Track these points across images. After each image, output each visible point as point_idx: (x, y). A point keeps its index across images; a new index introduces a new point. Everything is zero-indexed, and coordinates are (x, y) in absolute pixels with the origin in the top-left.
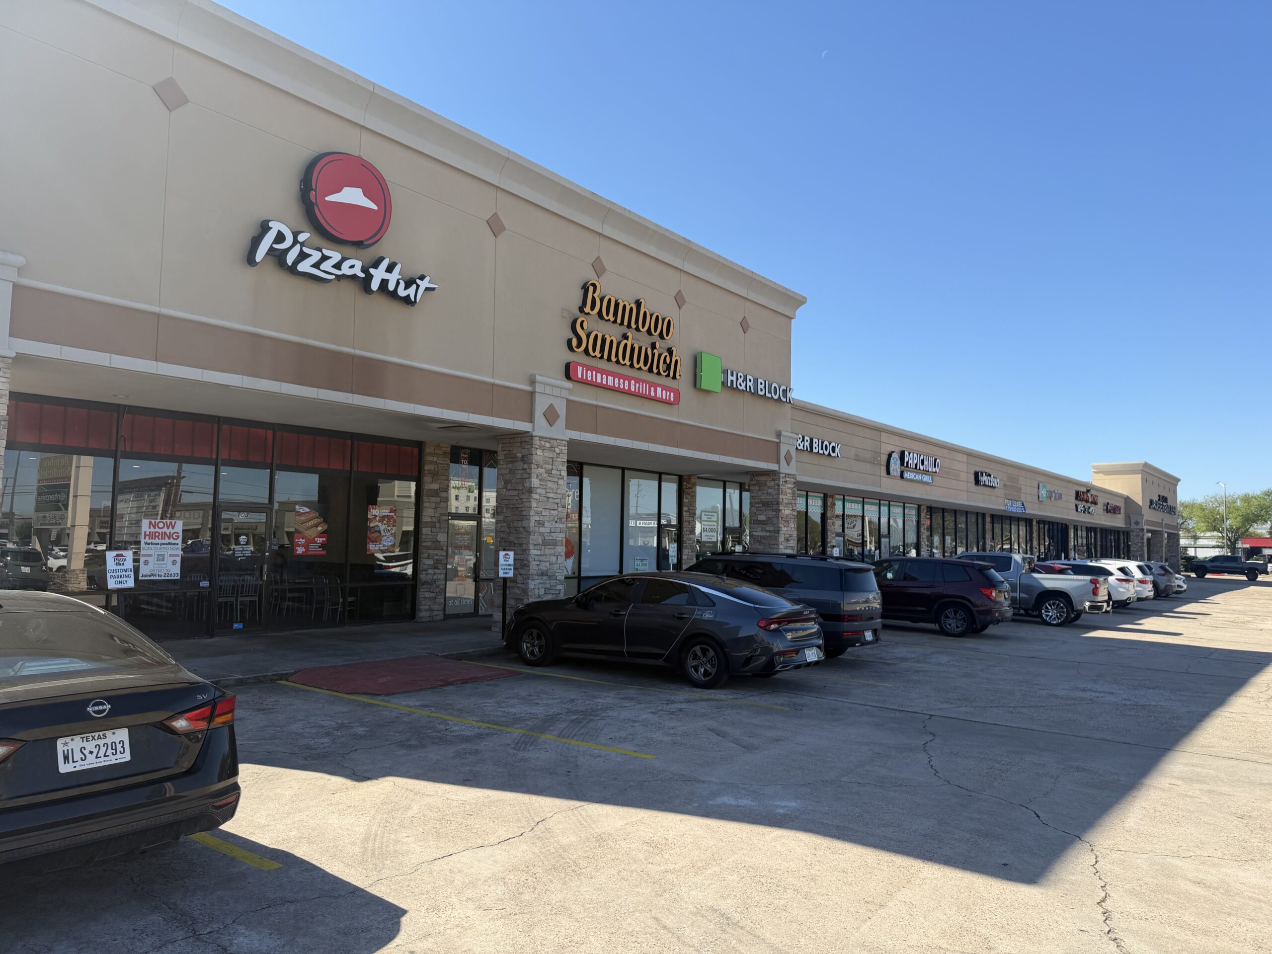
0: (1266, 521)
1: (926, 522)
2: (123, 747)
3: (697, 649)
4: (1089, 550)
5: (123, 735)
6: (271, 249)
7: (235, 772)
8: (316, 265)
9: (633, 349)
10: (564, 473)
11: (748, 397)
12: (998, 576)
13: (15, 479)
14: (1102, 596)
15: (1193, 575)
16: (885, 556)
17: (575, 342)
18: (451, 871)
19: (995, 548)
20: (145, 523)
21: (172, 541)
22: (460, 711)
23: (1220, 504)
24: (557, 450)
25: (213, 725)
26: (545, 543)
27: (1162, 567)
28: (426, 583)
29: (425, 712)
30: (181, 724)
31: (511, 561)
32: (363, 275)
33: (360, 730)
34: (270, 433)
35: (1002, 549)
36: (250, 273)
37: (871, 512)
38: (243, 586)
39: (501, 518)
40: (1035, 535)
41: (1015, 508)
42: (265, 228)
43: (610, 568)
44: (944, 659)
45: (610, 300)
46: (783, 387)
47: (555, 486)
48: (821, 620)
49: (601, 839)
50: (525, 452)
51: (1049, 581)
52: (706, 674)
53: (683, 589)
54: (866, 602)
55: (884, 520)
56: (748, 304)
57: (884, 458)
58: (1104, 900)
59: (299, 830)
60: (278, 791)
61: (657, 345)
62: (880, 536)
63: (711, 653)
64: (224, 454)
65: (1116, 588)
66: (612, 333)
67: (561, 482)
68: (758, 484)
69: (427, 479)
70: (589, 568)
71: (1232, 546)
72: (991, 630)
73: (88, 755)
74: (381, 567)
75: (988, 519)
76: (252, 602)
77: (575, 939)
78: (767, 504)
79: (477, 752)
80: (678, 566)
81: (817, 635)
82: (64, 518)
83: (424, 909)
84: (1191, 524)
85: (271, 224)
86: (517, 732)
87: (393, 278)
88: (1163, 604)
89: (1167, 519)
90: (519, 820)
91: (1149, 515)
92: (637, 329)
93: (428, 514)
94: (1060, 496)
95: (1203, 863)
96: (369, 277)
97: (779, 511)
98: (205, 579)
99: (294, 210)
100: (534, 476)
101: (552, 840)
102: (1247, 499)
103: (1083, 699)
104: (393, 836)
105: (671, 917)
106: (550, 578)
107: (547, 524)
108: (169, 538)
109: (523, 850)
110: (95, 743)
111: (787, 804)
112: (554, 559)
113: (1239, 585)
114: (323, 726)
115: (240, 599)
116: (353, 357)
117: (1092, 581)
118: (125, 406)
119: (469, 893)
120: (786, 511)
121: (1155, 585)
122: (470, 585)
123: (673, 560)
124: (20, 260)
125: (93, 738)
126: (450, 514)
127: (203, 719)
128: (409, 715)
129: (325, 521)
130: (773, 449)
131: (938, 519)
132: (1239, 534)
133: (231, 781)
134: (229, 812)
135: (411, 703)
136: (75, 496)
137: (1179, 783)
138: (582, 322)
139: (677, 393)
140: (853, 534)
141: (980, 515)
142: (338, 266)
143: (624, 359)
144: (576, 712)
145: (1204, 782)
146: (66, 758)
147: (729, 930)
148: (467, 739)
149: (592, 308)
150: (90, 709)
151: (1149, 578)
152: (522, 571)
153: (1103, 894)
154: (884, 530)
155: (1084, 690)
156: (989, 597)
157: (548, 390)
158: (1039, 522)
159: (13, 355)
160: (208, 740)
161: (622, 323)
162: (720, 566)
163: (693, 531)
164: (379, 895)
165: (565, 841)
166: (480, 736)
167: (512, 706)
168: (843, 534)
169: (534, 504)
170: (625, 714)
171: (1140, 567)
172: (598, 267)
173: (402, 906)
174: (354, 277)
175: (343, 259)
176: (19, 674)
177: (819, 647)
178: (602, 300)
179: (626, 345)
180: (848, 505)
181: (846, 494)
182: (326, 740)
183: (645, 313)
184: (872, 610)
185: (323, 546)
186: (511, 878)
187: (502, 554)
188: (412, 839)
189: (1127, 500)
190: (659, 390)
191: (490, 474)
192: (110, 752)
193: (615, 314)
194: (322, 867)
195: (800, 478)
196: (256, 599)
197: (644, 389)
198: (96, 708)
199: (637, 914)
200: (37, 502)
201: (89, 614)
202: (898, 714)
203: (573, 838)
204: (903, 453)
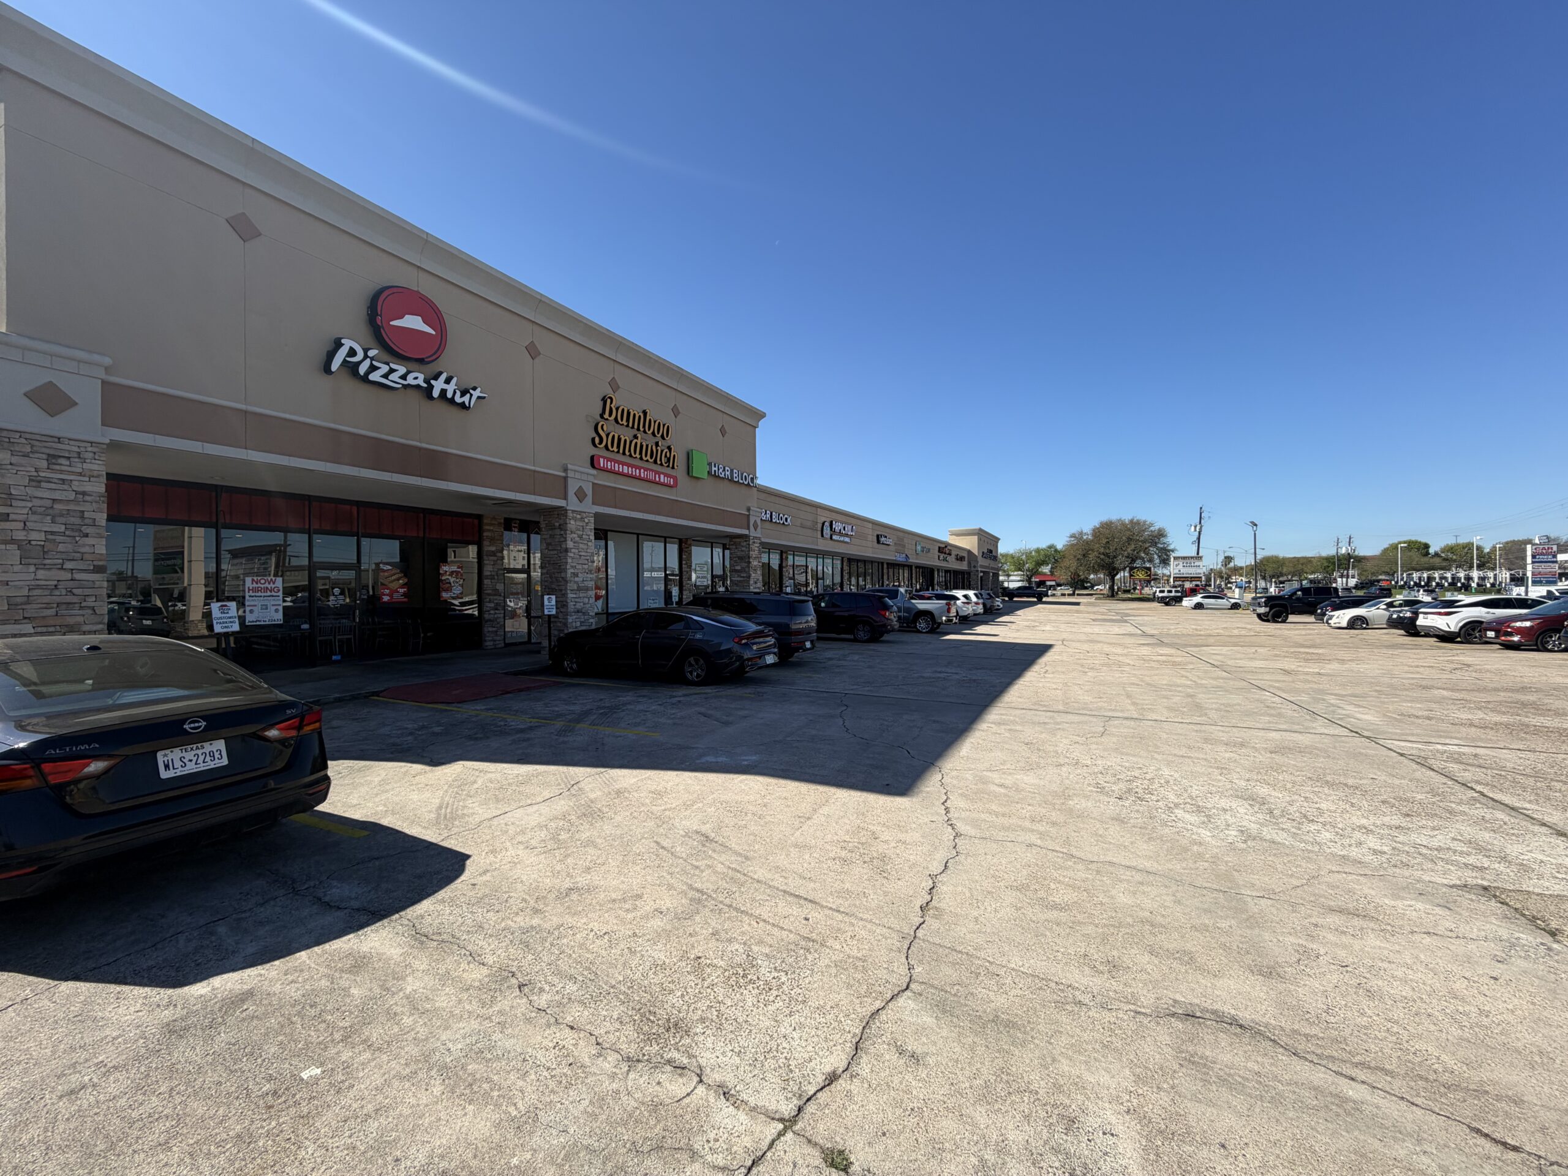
0: (1048, 564)
1: (846, 568)
2: (220, 754)
3: (692, 660)
4: (946, 584)
5: (220, 745)
6: (345, 361)
7: (326, 767)
8: (386, 376)
9: (642, 446)
10: (592, 537)
11: (726, 482)
12: (890, 602)
13: (134, 547)
14: (953, 613)
15: (1007, 599)
16: (821, 591)
17: (597, 440)
18: (506, 824)
19: (889, 584)
20: (248, 580)
21: (273, 594)
22: (517, 711)
23: (1023, 554)
24: (586, 520)
25: (302, 732)
26: (579, 589)
27: (989, 594)
28: (490, 620)
29: (490, 714)
30: (273, 733)
31: (554, 602)
32: (425, 385)
33: (437, 729)
34: (355, 509)
35: (894, 585)
36: (325, 381)
37: (812, 563)
38: (339, 627)
39: (545, 571)
40: (914, 575)
41: (900, 558)
42: (338, 344)
43: (631, 607)
44: (856, 657)
45: (623, 410)
46: (751, 476)
47: (586, 547)
48: (776, 636)
49: (619, 793)
50: (561, 522)
51: (922, 605)
52: (698, 676)
53: (681, 619)
54: (806, 622)
55: (820, 568)
56: (725, 416)
57: (820, 526)
58: (946, 801)
59: (385, 805)
60: (369, 778)
61: (660, 444)
62: (817, 579)
63: (702, 661)
64: (315, 525)
65: (961, 608)
66: (626, 434)
67: (590, 544)
68: (735, 544)
69: (486, 543)
70: (614, 607)
71: (1029, 580)
72: (886, 637)
73: (187, 763)
74: (455, 610)
75: (885, 566)
76: (349, 639)
77: (598, 862)
78: (741, 558)
79: (528, 739)
80: (680, 602)
81: (774, 646)
82: (182, 579)
83: (484, 853)
84: (1006, 567)
85: (343, 341)
86: (559, 724)
87: (450, 389)
88: (990, 617)
89: (992, 564)
90: (559, 784)
91: (982, 562)
92: (645, 432)
93: (488, 569)
94: (929, 550)
95: (1004, 773)
96: (431, 387)
97: (749, 562)
98: (306, 623)
99: (363, 330)
100: (569, 539)
101: (583, 796)
102: (1038, 551)
103: (939, 678)
104: (461, 804)
105: (667, 840)
106: (584, 614)
107: (580, 575)
108: (271, 591)
109: (562, 805)
110: (193, 753)
111: (750, 758)
112: (586, 600)
113: (1032, 604)
114: (407, 728)
115: (338, 637)
116: (420, 449)
117: (947, 604)
118: (222, 487)
119: (520, 838)
120: (755, 563)
121: (984, 605)
122: (525, 621)
123: (675, 599)
124: (107, 361)
125: (192, 749)
126: (505, 569)
127: (293, 729)
128: (476, 716)
129: (405, 576)
130: (745, 520)
131: (854, 567)
132: (1034, 572)
133: (322, 773)
134: (323, 797)
135: (478, 708)
136: (190, 561)
137: (993, 726)
138: (602, 425)
139: (675, 478)
140: (801, 578)
141: (880, 563)
142: (404, 377)
143: (635, 453)
144: (604, 707)
145: (1007, 724)
146: (167, 767)
147: (708, 845)
148: (522, 731)
149: (610, 415)
150: (186, 726)
151: (981, 601)
152: (562, 610)
153: (945, 798)
154: (820, 575)
155: (940, 672)
156: (884, 616)
157: (578, 476)
158: (916, 567)
159: (108, 441)
160: (299, 747)
161: (633, 427)
162: (709, 602)
163: (690, 578)
164: (449, 846)
165: (592, 796)
166: (531, 728)
167: (556, 706)
168: (793, 578)
169: (569, 560)
170: (640, 707)
171: (975, 594)
172: (614, 385)
173: (467, 852)
174: (418, 386)
175: (408, 372)
176: (117, 702)
177: (775, 653)
178: (617, 409)
179: (636, 443)
180: (796, 558)
181: (796, 551)
182: (410, 738)
183: (650, 420)
184: (810, 627)
185: (404, 595)
186: (553, 824)
187: (546, 597)
188: (477, 804)
189: (969, 552)
190: (662, 476)
191: (535, 539)
192: (208, 759)
193: (628, 420)
194: (403, 831)
195: (763, 540)
196: (352, 636)
197: (651, 476)
198: (192, 725)
199: (643, 841)
200: (155, 566)
201: (187, 652)
202: (825, 695)
203: (599, 793)
204: (831, 522)
